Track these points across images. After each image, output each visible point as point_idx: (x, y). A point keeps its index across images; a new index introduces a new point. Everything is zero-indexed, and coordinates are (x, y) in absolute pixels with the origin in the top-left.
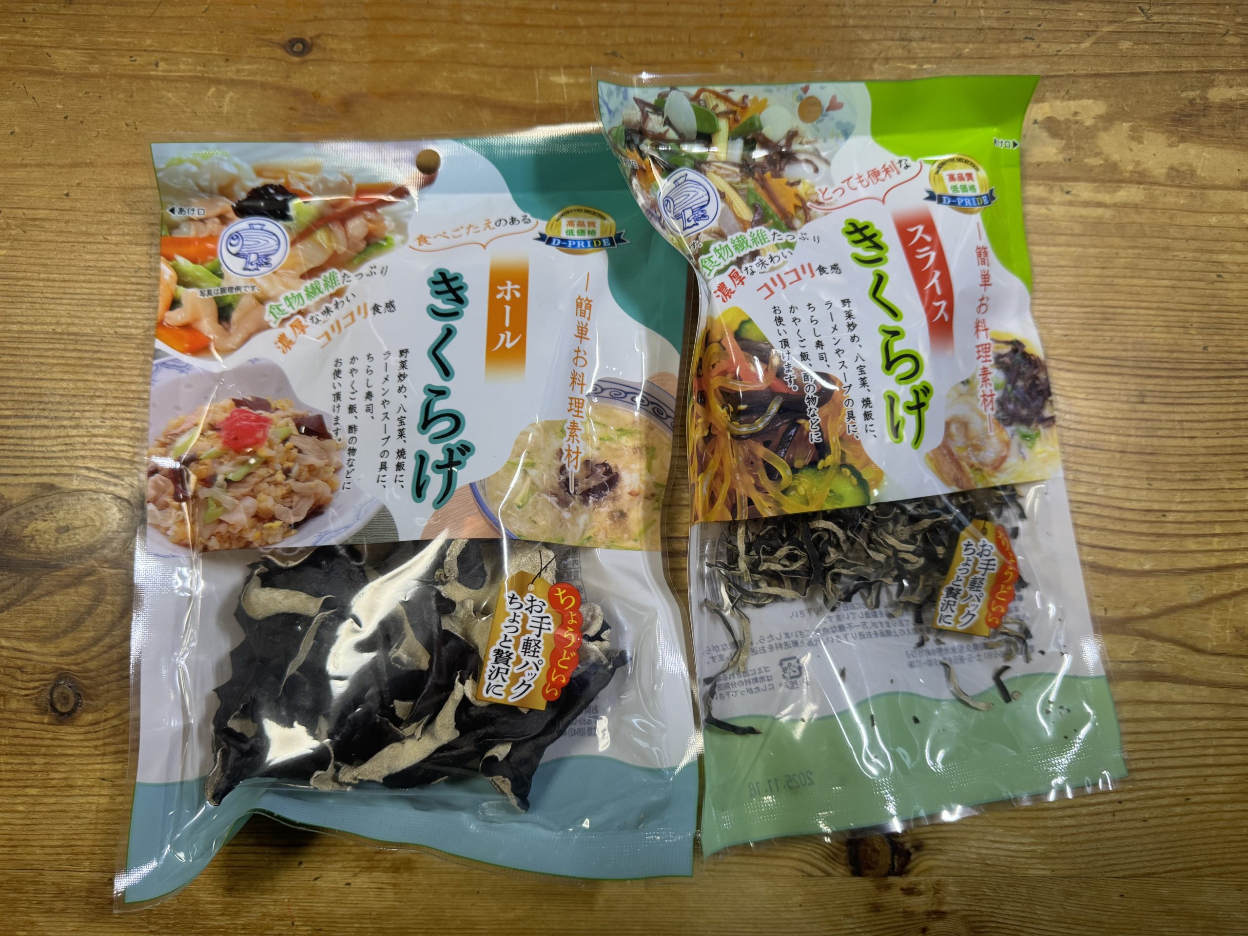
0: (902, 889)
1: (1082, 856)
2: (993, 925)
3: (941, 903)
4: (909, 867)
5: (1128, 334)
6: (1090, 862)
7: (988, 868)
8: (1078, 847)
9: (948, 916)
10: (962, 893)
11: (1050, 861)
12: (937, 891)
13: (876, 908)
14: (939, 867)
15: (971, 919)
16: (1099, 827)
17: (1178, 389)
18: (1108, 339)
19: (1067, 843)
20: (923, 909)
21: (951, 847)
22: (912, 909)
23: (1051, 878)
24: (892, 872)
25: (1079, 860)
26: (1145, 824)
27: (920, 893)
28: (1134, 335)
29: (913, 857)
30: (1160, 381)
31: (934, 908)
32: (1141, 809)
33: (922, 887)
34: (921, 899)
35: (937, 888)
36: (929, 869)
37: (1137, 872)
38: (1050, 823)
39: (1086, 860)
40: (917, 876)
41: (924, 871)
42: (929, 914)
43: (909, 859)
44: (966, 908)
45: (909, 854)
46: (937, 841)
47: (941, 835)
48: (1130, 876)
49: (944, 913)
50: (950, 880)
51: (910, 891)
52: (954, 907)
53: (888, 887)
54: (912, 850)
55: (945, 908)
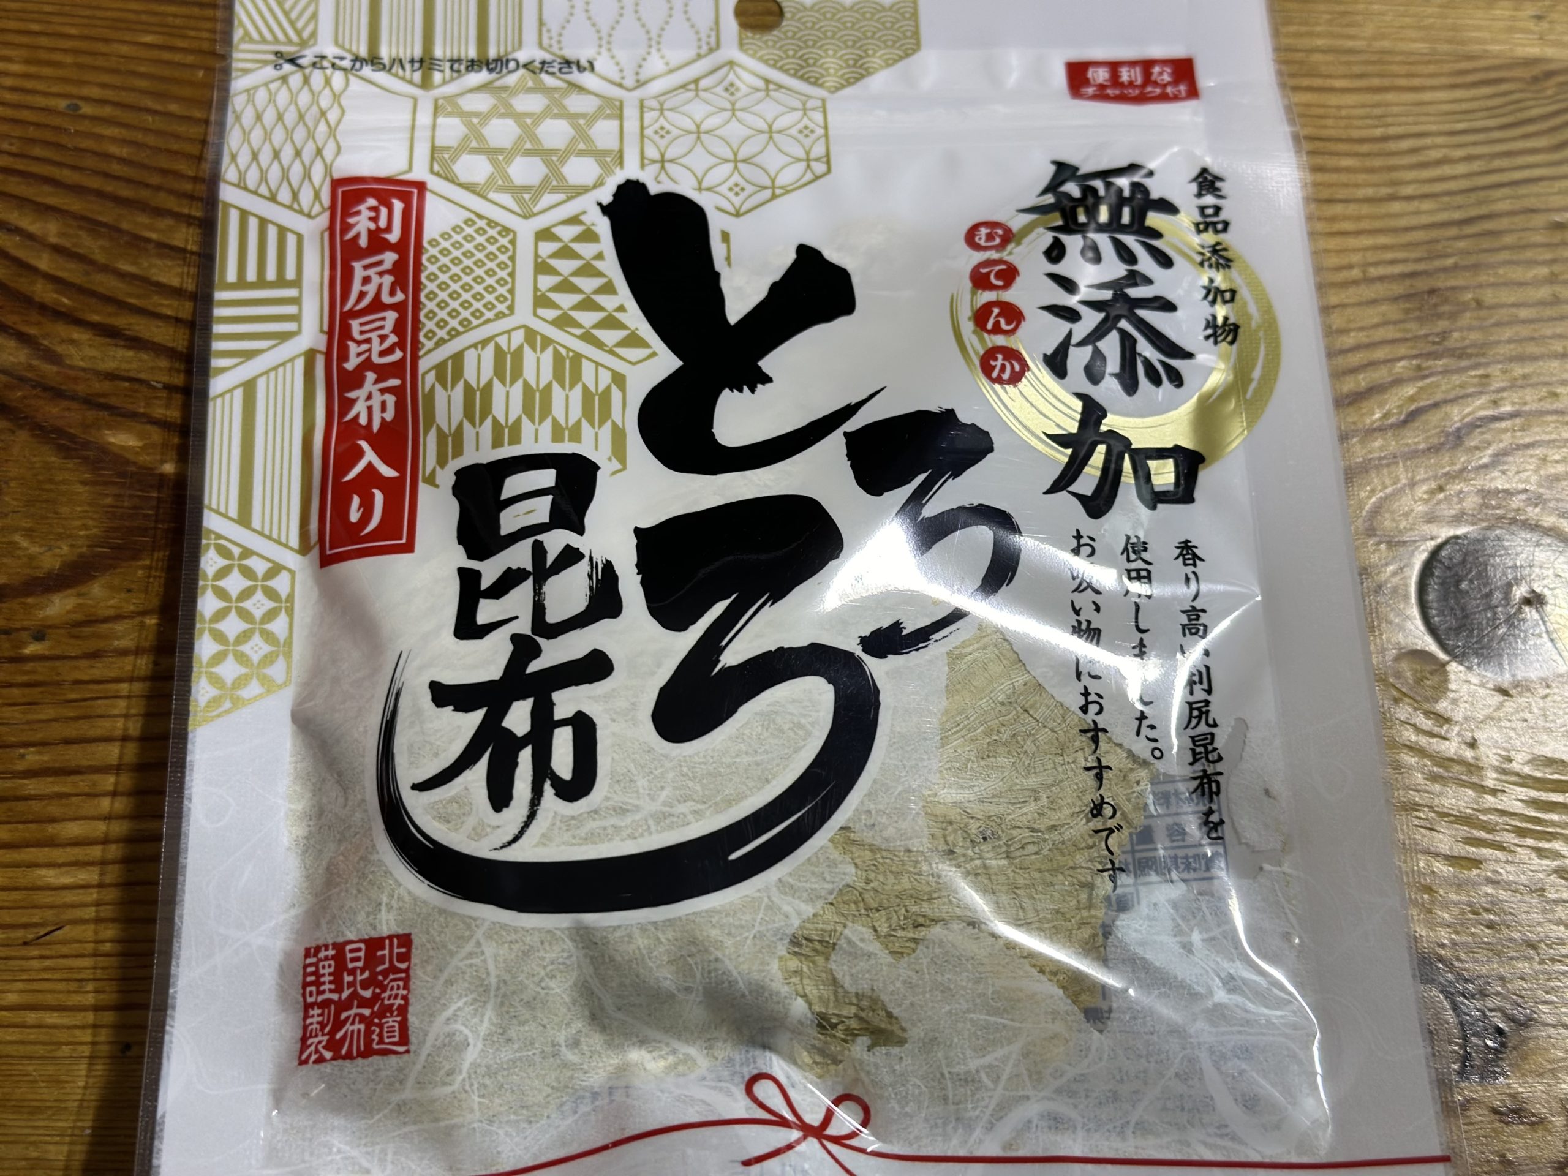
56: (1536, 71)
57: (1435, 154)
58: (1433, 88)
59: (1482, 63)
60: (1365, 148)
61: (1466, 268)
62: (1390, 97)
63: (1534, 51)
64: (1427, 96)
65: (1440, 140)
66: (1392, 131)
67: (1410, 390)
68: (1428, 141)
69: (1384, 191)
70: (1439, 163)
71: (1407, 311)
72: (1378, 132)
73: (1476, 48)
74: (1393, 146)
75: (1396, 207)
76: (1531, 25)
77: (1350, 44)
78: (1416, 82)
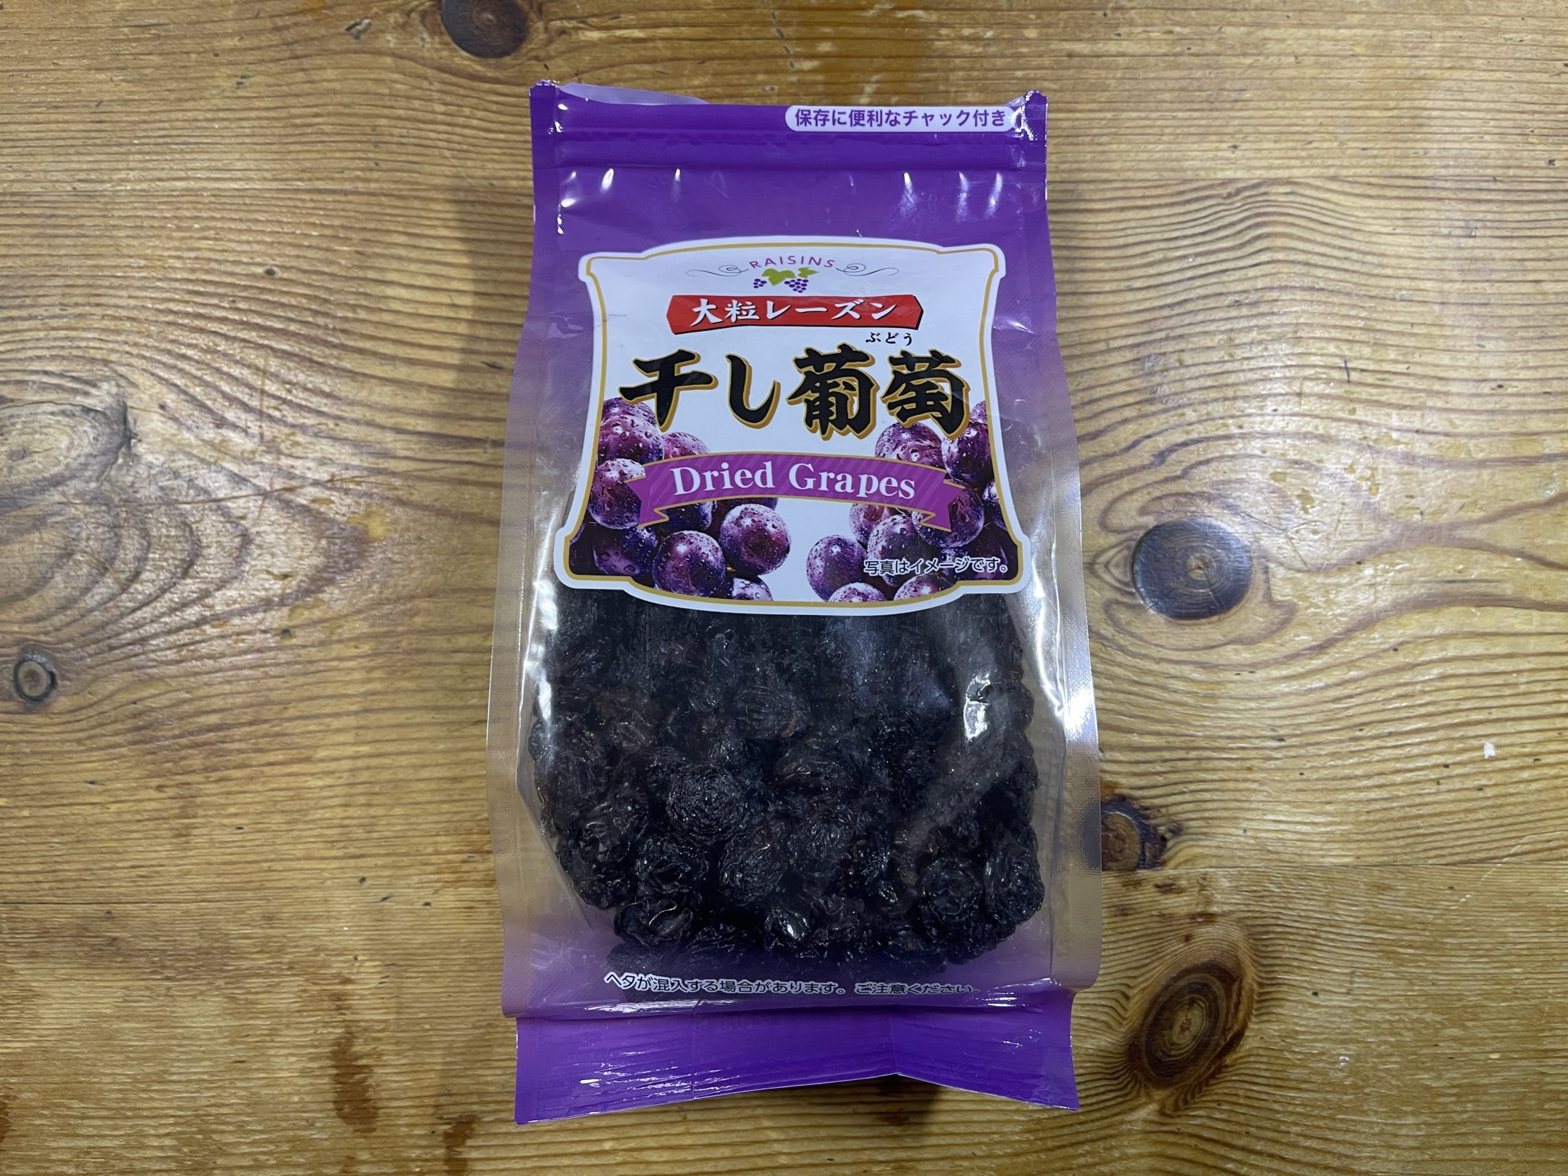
0: (1157, 886)
1: (1397, 838)
2: (1279, 929)
3: (1209, 902)
4: (1165, 857)
5: (1447, 145)
6: (1408, 845)
7: (1270, 856)
8: (1390, 825)
9: (1219, 919)
10: (1237, 889)
11: (1353, 846)
12: (1203, 888)
13: (1123, 911)
14: (1205, 856)
15: (1249, 922)
16: (1418, 800)
17: (1517, 217)
18: (1422, 152)
19: (1376, 822)
20: (1184, 911)
21: (1221, 830)
22: (1170, 911)
23: (1355, 867)
24: (1142, 863)
25: (1394, 843)
26: (1481, 794)
27: (1180, 891)
28: (1457, 146)
29: (1170, 844)
30: (1494, 207)
31: (1199, 910)
32: (1475, 774)
33: (1183, 883)
34: (1183, 899)
35: (1203, 883)
36: (1191, 860)
37: (1471, 857)
38: (1351, 795)
39: (1402, 842)
40: (1175, 868)
41: (1186, 862)
42: (1193, 917)
43: (1165, 846)
44: (1243, 908)
45: (1164, 840)
46: (1201, 823)
47: (1206, 814)
48: (1462, 862)
49: (1212, 915)
50: (1221, 872)
51: (1167, 888)
52: (1226, 908)
53: (1138, 884)
54: (1168, 835)
55: (1214, 909)
56: (1230, 189)
57: (1158, 256)
58: (1160, 206)
59: (1195, 185)
60: (1112, 253)
61: (1174, 338)
62: (1130, 214)
63: (1230, 174)
64: (1155, 213)
65: (1162, 245)
66: (1131, 240)
67: (1131, 427)
68: (1154, 246)
69: (1123, 285)
70: (1160, 262)
71: (1134, 371)
72: (1122, 241)
73: (1189, 175)
74: (1130, 251)
75: (1130, 296)
76: (1229, 154)
77: (1105, 176)
78: (1149, 202)
